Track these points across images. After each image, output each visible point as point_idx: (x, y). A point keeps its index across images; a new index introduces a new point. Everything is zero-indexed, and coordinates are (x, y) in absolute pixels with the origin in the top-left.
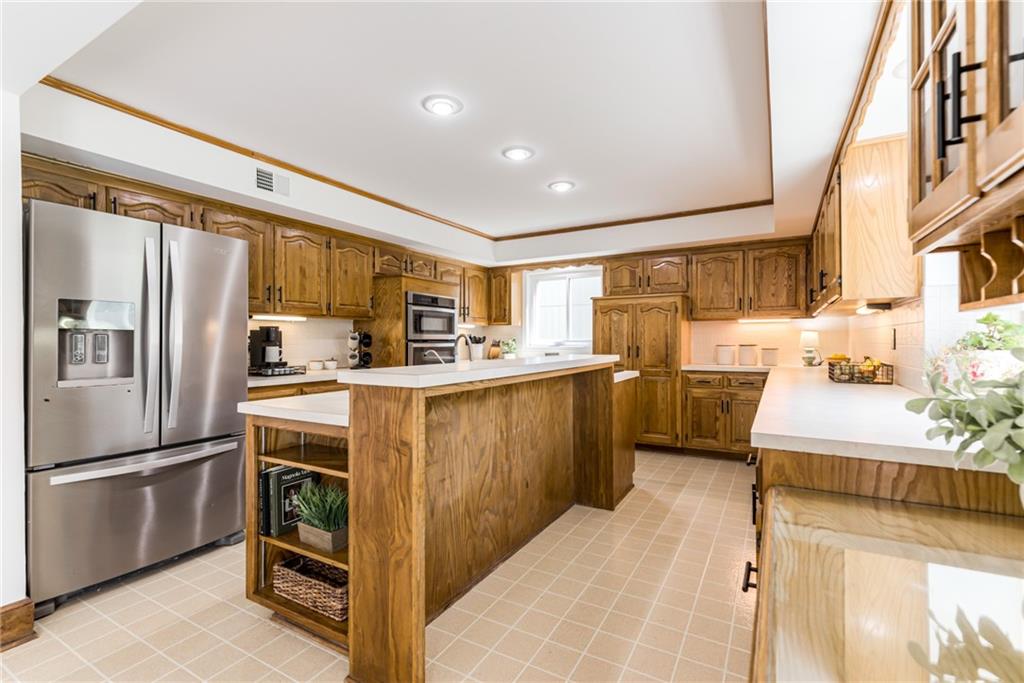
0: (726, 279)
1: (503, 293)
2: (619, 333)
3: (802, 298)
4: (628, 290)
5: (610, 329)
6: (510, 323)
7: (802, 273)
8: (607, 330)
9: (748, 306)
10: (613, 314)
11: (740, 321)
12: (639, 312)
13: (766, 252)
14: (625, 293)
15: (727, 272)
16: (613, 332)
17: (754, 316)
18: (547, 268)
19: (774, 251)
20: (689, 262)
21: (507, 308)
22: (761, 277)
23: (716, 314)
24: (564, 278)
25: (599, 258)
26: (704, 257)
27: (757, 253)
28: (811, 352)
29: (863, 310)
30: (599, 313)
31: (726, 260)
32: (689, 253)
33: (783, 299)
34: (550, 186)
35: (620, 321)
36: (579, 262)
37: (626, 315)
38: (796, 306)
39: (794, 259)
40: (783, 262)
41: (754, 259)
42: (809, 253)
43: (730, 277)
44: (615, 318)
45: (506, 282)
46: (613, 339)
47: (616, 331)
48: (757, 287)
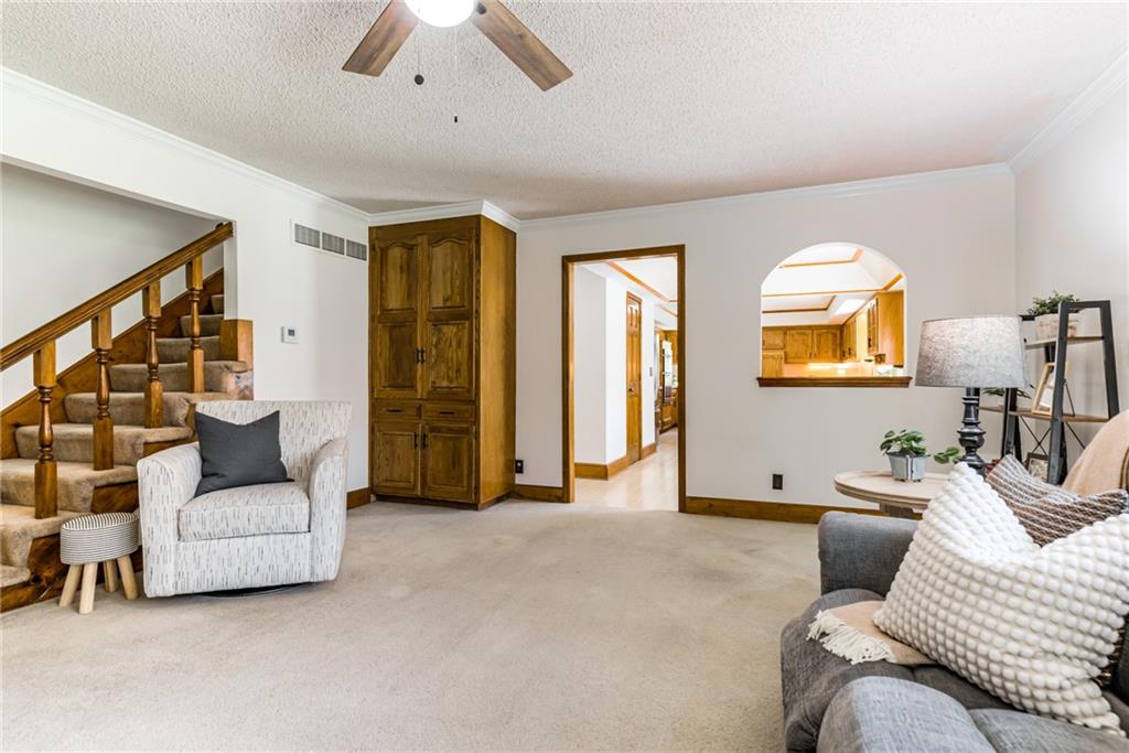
0: (803, 343)
3: (838, 354)
7: (839, 342)
9: (815, 356)
13: (823, 331)
15: (803, 340)
20: (785, 334)
22: (820, 343)
23: (797, 360)
26: (793, 332)
27: (818, 331)
29: (863, 362)
31: (804, 334)
32: (785, 330)
33: (830, 354)
39: (834, 335)
40: (830, 336)
41: (817, 334)
42: (842, 332)
43: (805, 342)
48: (818, 348)
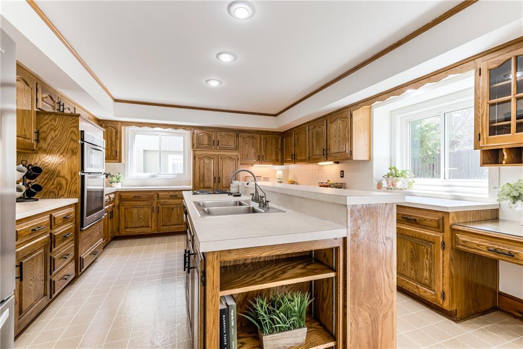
0: (253, 146)
1: (114, 139)
2: (209, 170)
3: (280, 157)
4: (206, 147)
5: (204, 167)
6: (120, 161)
7: (280, 147)
8: (202, 168)
10: (205, 159)
11: (255, 165)
12: (220, 159)
13: (268, 136)
14: (204, 148)
15: (253, 143)
16: (205, 169)
17: (264, 164)
18: (153, 127)
19: (271, 136)
21: (118, 151)
22: (266, 147)
24: (158, 135)
25: (189, 126)
26: (244, 135)
27: (265, 136)
28: (280, 179)
30: (197, 158)
31: (253, 137)
32: (237, 132)
33: (274, 157)
34: (207, 81)
35: (209, 163)
36: (176, 127)
37: (213, 160)
38: (278, 161)
39: (277, 140)
40: (274, 141)
41: (264, 139)
43: (255, 145)
44: (207, 161)
45: (116, 132)
46: (206, 173)
47: (207, 169)
48: (265, 151)
